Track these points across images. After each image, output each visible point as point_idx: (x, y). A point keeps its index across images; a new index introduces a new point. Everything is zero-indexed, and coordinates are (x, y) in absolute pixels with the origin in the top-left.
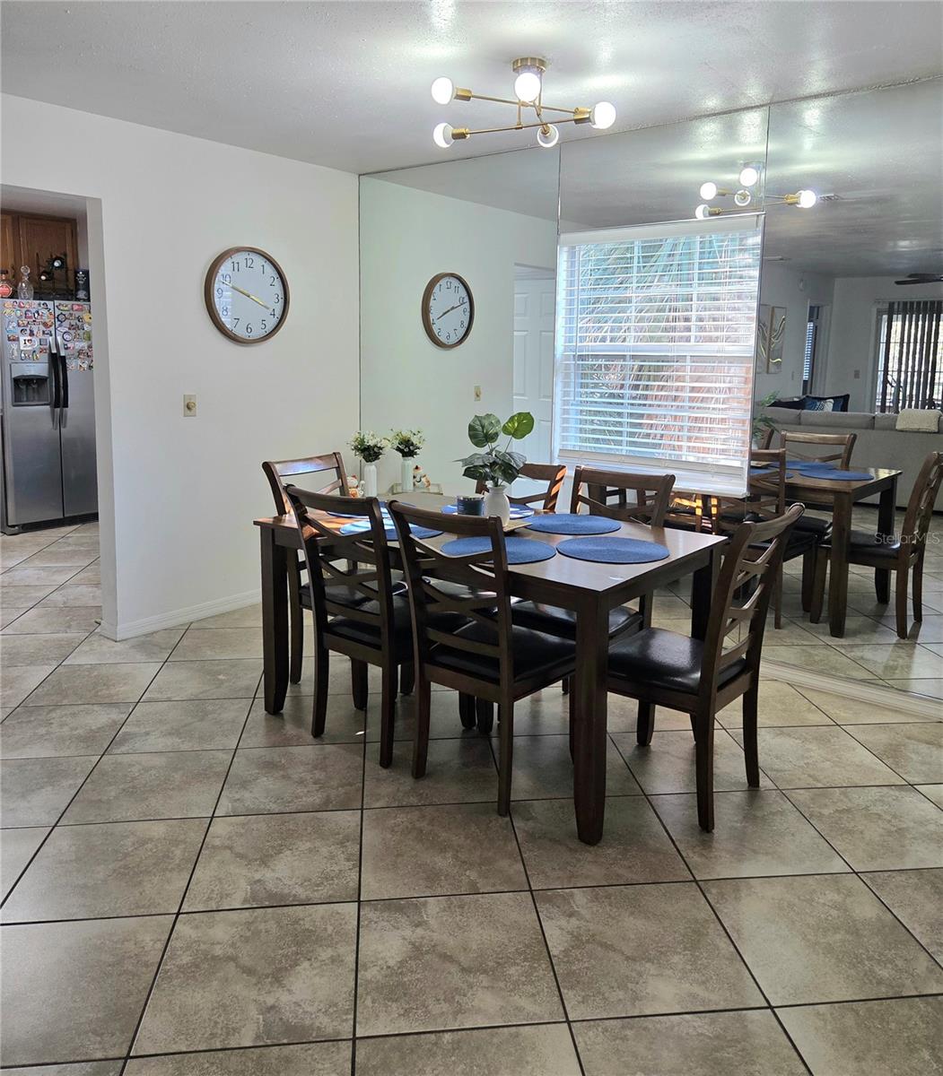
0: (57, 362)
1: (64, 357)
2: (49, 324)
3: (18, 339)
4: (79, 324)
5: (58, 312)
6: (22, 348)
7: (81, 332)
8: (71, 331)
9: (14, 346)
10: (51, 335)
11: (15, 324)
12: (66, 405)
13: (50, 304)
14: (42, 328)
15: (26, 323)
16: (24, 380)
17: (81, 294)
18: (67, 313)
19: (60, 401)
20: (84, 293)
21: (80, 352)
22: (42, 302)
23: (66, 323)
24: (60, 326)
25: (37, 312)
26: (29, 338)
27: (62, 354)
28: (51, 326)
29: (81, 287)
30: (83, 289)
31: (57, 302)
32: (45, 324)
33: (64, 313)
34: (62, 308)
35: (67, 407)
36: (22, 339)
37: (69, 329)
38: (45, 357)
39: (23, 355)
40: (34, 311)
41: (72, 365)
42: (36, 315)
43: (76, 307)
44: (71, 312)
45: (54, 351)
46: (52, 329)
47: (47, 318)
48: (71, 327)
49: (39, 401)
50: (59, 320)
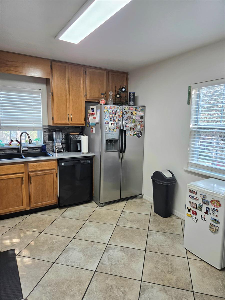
0: (122, 132)
1: (125, 130)
2: (121, 116)
3: (108, 123)
4: (131, 116)
5: (124, 111)
6: (110, 127)
7: (131, 119)
8: (128, 119)
9: (107, 126)
10: (121, 121)
11: (108, 116)
12: (124, 152)
13: (121, 107)
14: (118, 118)
15: (112, 115)
16: (110, 141)
17: (131, 103)
18: (127, 111)
19: (122, 150)
20: (133, 102)
21: (131, 128)
22: (119, 106)
23: (127, 116)
24: (124, 117)
25: (116, 111)
26: (113, 122)
27: (125, 129)
28: (121, 117)
29: (131, 100)
30: (132, 101)
31: (124, 106)
32: (119, 116)
33: (126, 111)
34: (125, 109)
35: (125, 152)
36: (110, 123)
37: (128, 118)
38: (117, 131)
39: (110, 130)
40: (115, 110)
41: (128, 134)
42: (116, 112)
43: (131, 108)
44: (129, 111)
45: (122, 128)
46: (121, 118)
47: (120, 114)
48: (129, 117)
49: (114, 149)
50: (124, 114)
